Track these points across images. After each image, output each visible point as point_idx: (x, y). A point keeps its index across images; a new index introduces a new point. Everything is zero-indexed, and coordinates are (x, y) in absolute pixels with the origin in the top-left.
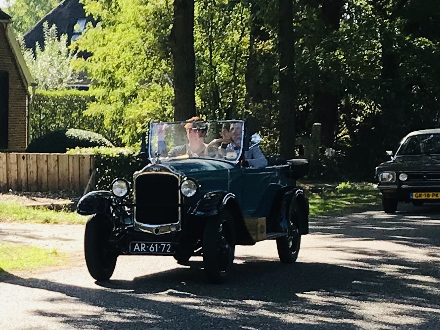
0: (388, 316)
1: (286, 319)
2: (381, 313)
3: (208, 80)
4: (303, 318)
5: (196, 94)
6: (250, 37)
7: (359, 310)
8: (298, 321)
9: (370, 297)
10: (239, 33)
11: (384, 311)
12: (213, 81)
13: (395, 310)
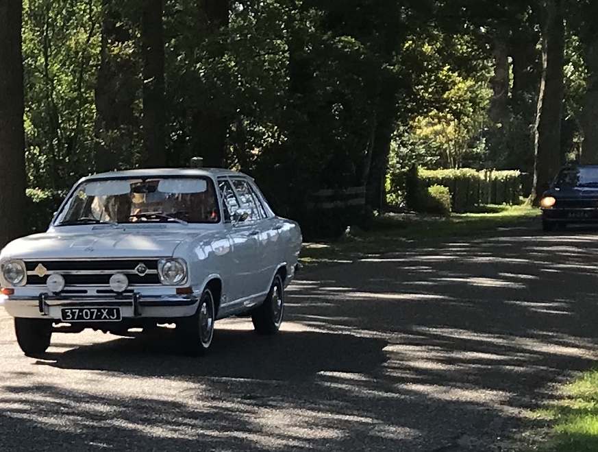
0: (297, 428)
1: (151, 431)
2: (287, 423)
3: (43, 98)
4: (175, 431)
5: (25, 118)
6: (102, 37)
7: (255, 418)
8: (169, 435)
9: (272, 400)
10: (86, 31)
11: (291, 421)
12: (50, 99)
13: (307, 419)
